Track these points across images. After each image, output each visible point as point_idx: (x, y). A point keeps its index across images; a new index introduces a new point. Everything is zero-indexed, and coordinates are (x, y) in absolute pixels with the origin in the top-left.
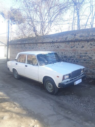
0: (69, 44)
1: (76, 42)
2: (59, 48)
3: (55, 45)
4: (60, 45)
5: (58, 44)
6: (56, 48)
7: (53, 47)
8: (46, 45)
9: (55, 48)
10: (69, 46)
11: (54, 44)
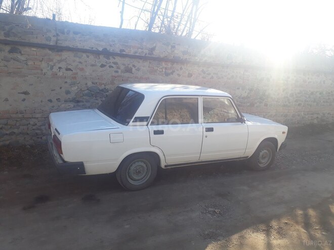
0: (161, 67)
1: (175, 64)
2: (131, 73)
3: (116, 63)
4: (134, 66)
5: (127, 61)
6: (122, 72)
7: (110, 67)
8: (77, 59)
9: (117, 72)
10: (161, 70)
11: (112, 60)
